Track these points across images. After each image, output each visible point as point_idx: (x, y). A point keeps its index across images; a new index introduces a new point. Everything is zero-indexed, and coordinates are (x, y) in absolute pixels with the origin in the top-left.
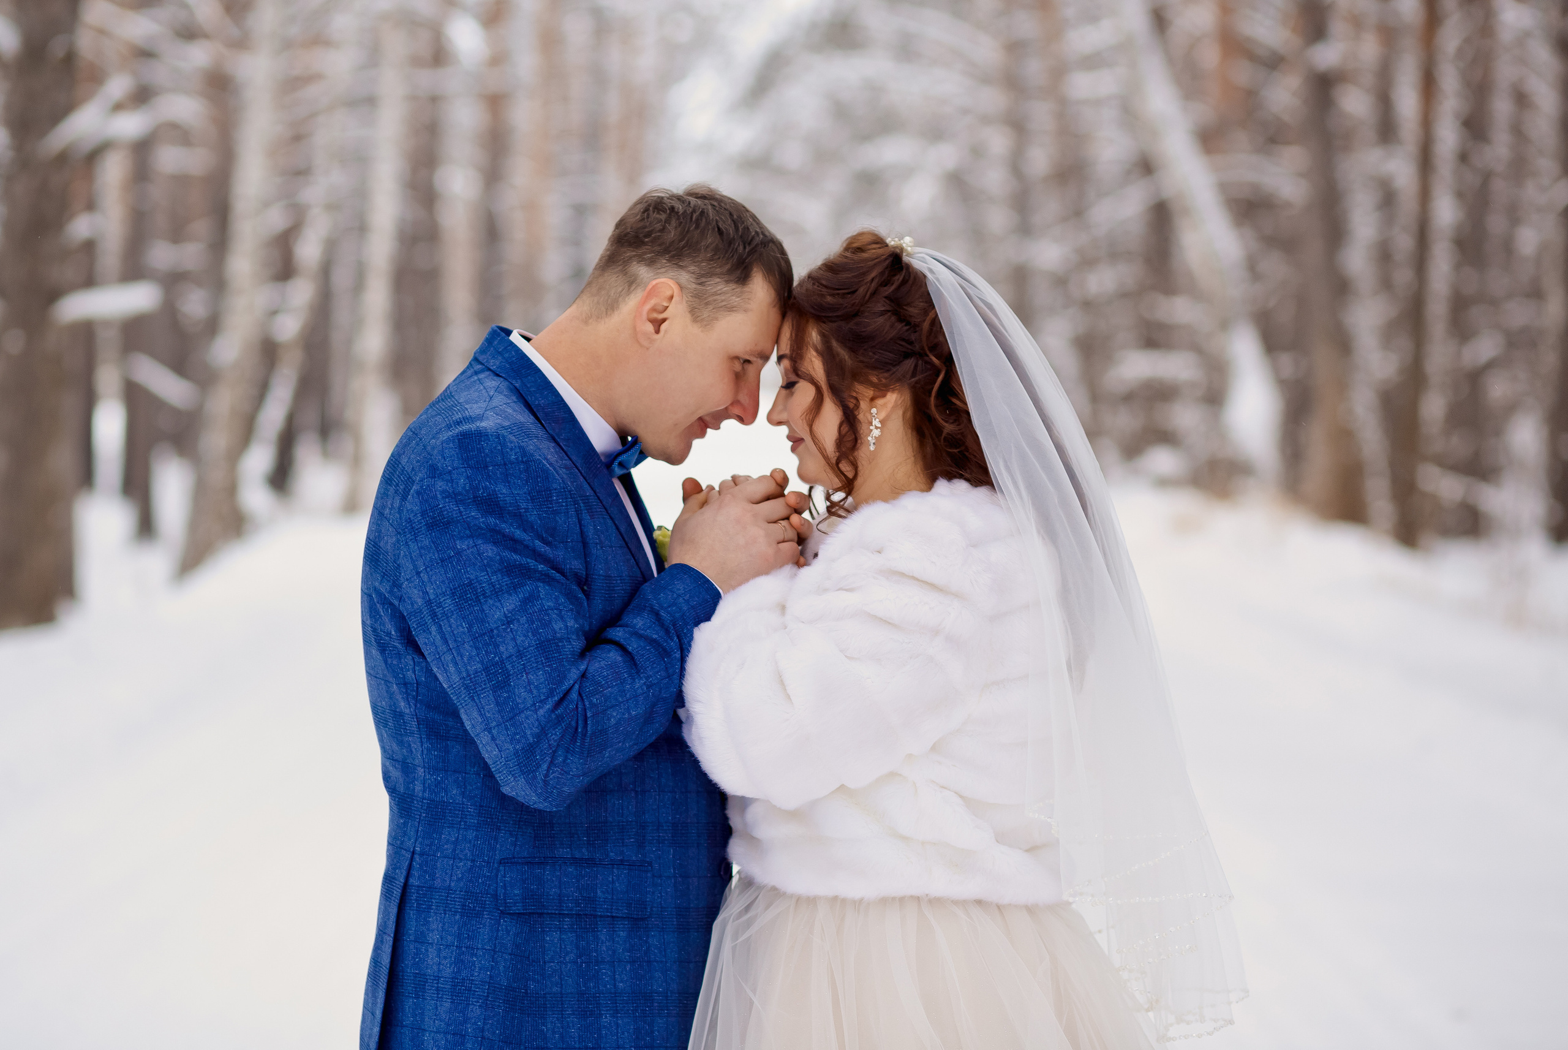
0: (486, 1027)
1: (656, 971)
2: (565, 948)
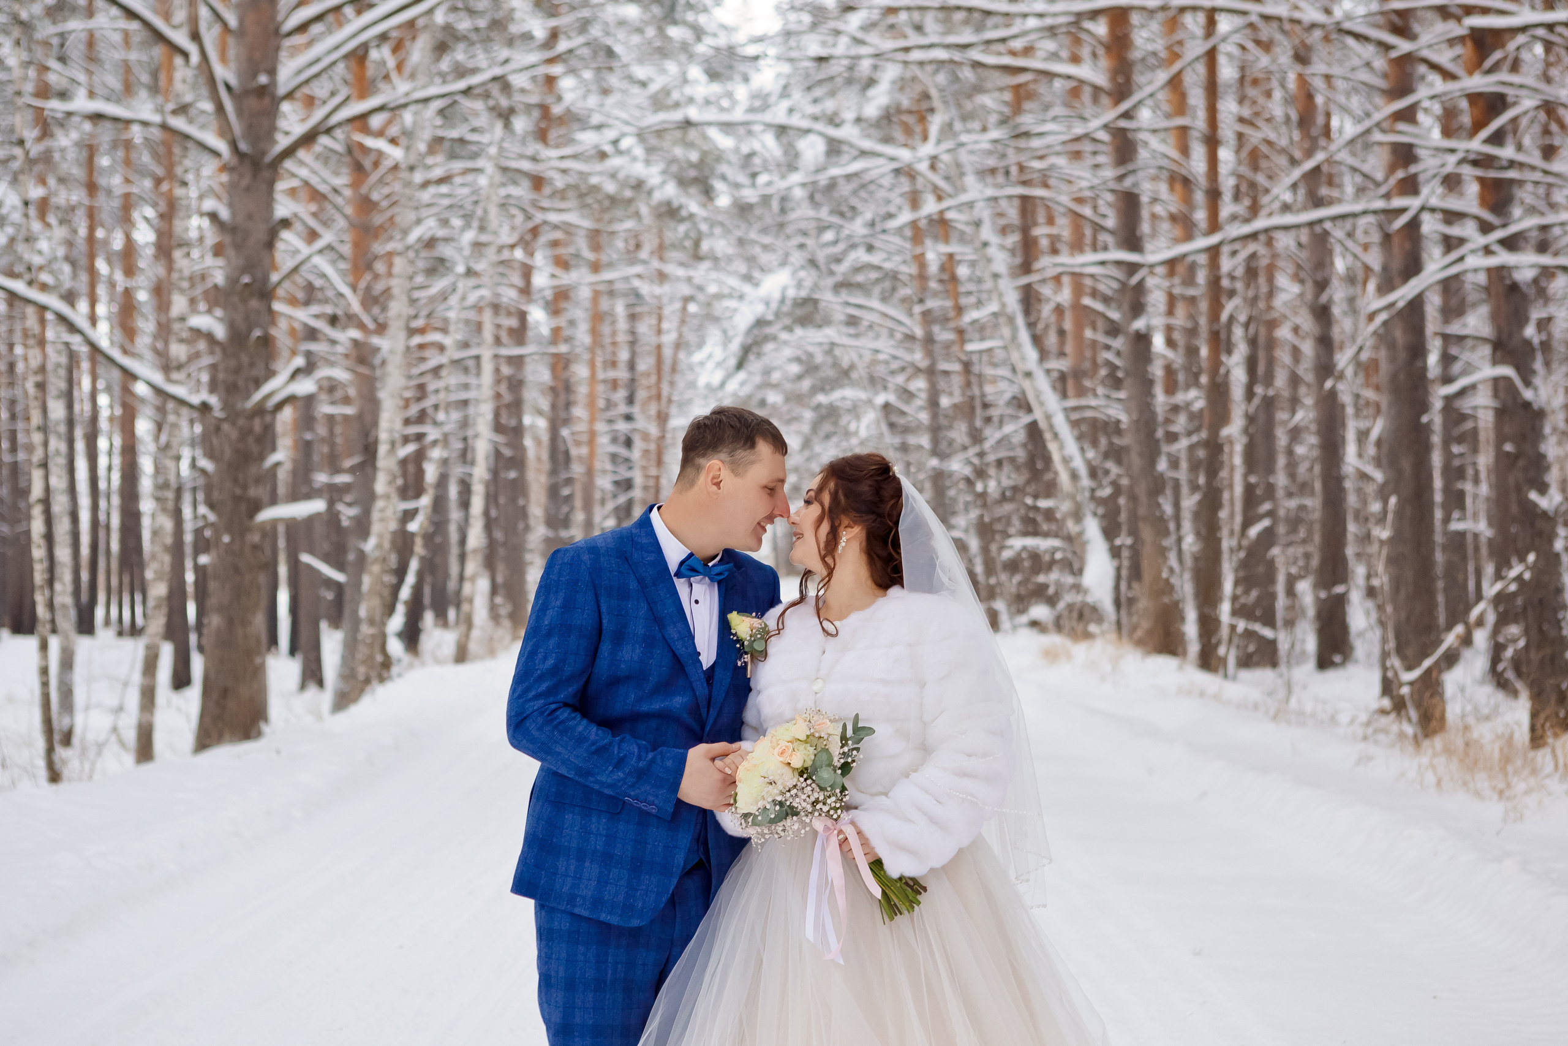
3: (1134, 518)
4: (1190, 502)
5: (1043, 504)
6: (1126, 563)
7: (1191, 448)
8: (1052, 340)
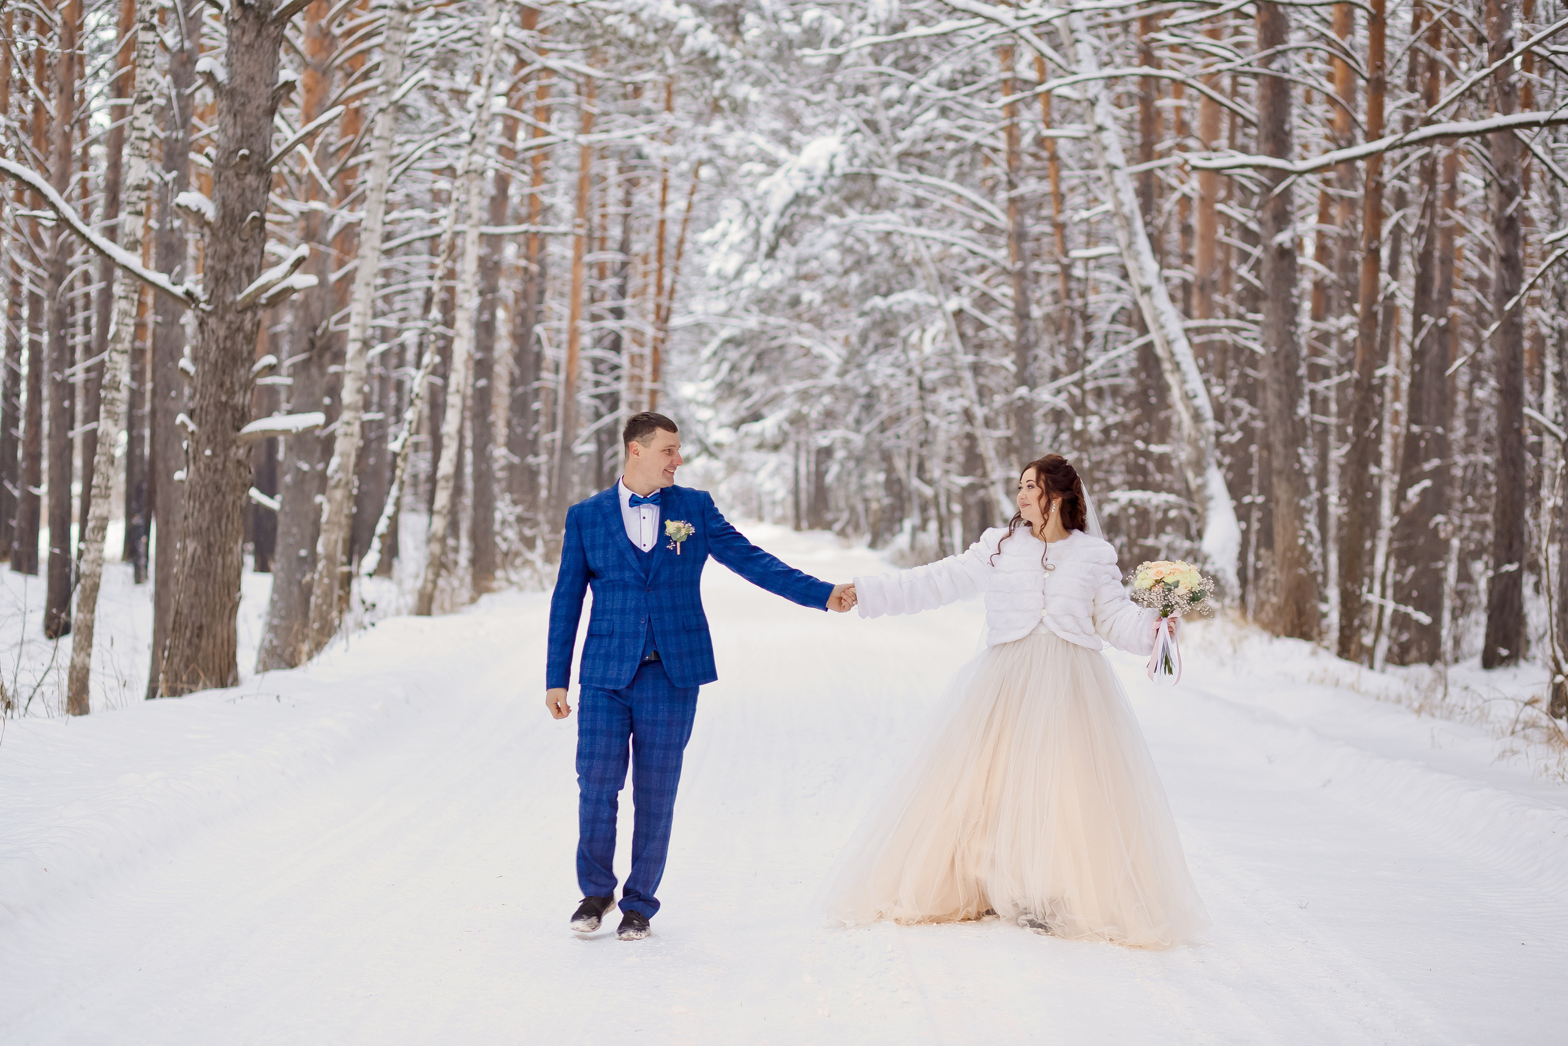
3: (1267, 471)
4: (1338, 454)
5: (1156, 449)
6: (1255, 526)
7: (1342, 387)
8: (1174, 236)
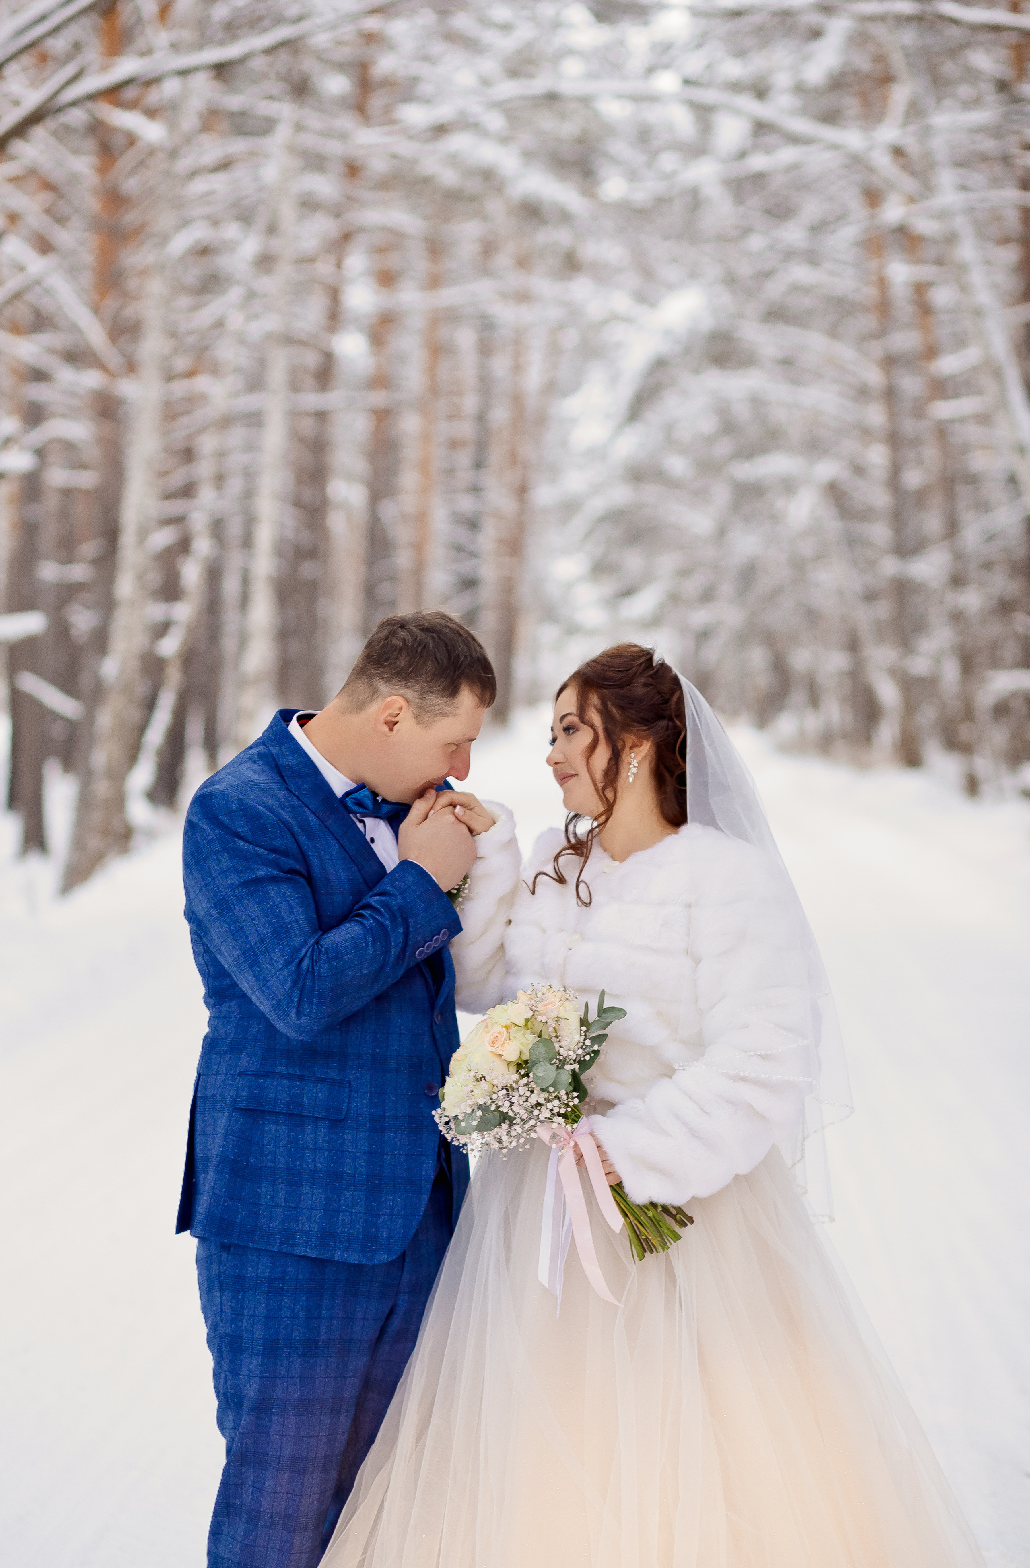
0: (216, 1186)
1: (347, 1158)
2: (280, 1136)
